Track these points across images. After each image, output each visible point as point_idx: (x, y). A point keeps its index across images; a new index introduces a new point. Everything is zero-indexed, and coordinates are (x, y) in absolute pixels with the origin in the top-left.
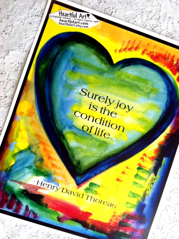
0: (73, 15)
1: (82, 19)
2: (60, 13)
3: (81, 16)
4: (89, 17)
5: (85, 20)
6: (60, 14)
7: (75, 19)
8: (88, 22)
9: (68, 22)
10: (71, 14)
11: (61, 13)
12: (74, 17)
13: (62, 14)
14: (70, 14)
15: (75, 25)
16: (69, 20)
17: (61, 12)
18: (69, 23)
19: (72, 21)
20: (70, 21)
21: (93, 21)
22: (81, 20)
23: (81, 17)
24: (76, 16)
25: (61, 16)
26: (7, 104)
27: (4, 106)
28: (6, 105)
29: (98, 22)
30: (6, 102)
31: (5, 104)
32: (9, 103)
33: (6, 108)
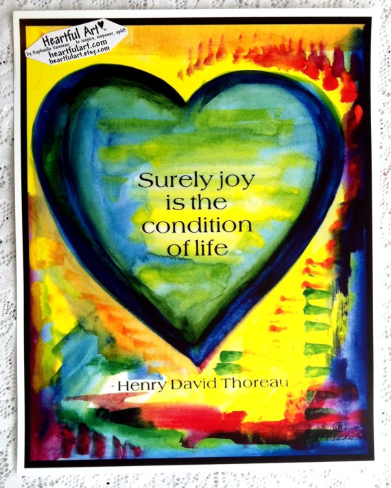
0: (71, 36)
1: (92, 36)
2: (44, 42)
3: (88, 31)
4: (104, 27)
5: (99, 35)
6: (46, 43)
7: (78, 42)
8: (105, 38)
9: (66, 53)
10: (67, 34)
11: (47, 40)
12: (74, 39)
13: (49, 41)
14: (65, 36)
15: (83, 54)
16: (68, 47)
17: (45, 39)
18: (69, 55)
19: (73, 47)
20: (70, 50)
21: (115, 33)
22: (90, 39)
23: (88, 34)
24: (77, 35)
25: (49, 47)
26: (7, 256)
27: (4, 262)
28: (6, 259)
29: (124, 30)
30: (5, 253)
31: (4, 258)
32: (11, 253)
33: (7, 265)
